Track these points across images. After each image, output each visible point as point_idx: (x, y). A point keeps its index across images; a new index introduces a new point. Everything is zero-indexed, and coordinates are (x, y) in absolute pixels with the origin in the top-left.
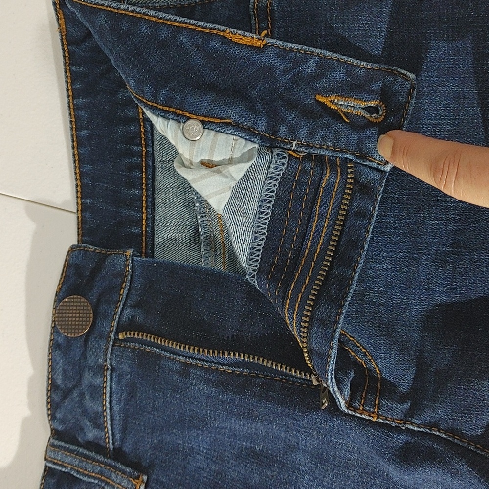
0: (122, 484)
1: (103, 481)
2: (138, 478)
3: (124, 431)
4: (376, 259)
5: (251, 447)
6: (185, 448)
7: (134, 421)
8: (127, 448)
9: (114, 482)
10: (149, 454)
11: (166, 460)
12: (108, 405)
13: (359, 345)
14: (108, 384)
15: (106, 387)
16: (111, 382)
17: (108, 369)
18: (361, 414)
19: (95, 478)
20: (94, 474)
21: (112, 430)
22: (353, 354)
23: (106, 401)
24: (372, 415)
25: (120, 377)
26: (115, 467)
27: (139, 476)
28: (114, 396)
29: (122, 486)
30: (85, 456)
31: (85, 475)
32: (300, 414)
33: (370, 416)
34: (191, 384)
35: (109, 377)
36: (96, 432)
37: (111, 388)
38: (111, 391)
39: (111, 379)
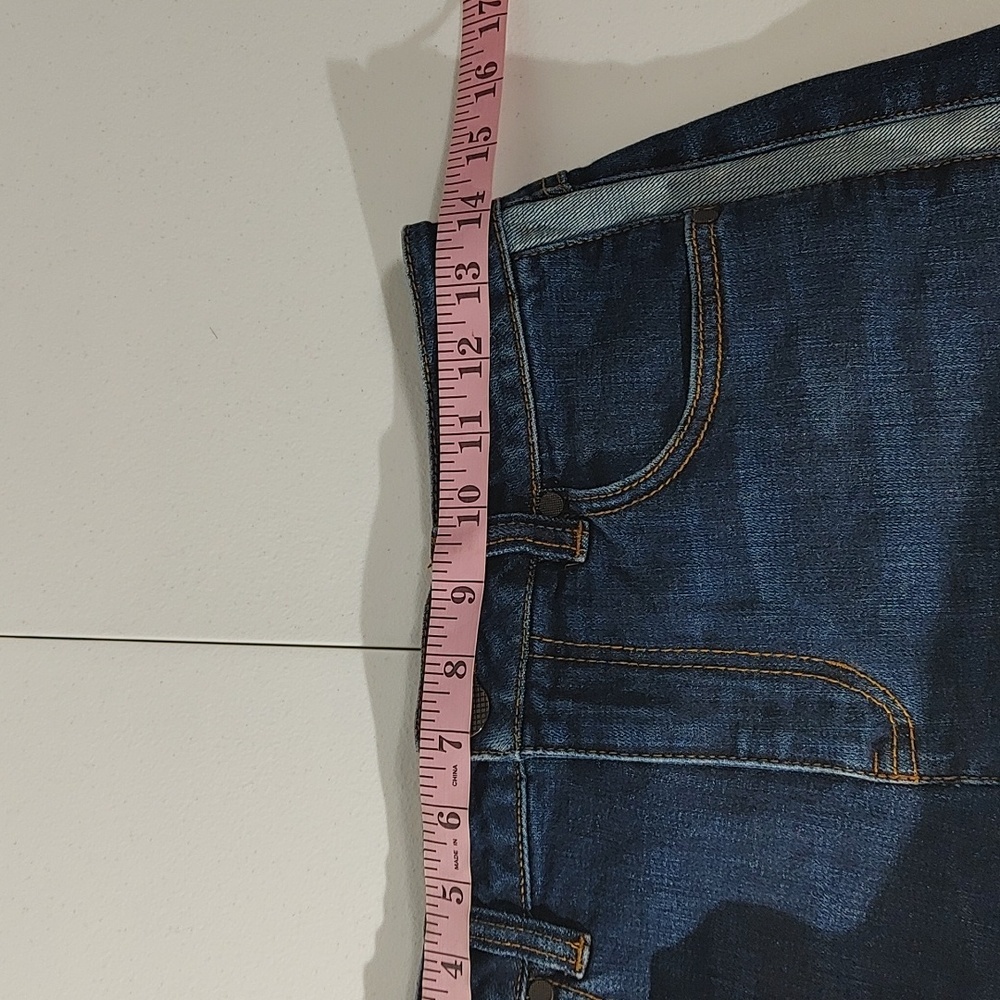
0: (556, 951)
1: (524, 952)
2: (578, 940)
3: (550, 870)
4: (893, 556)
5: (743, 866)
6: (640, 885)
7: (564, 853)
8: (553, 901)
9: (543, 951)
10: (587, 904)
11: (612, 907)
12: (525, 833)
13: (874, 683)
14: (524, 800)
15: (521, 806)
16: (528, 797)
17: (521, 779)
18: (896, 780)
19: (511, 949)
20: (509, 944)
21: (531, 873)
22: (868, 696)
23: (522, 826)
24: (912, 778)
25: (540, 789)
26: (540, 929)
27: (579, 938)
28: (534, 818)
29: (556, 954)
30: (492, 919)
31: (497, 947)
32: (816, 791)
33: (909, 779)
34: (654, 776)
35: (524, 790)
36: (507, 877)
37: (528, 807)
38: (528, 810)
39: (527, 793)
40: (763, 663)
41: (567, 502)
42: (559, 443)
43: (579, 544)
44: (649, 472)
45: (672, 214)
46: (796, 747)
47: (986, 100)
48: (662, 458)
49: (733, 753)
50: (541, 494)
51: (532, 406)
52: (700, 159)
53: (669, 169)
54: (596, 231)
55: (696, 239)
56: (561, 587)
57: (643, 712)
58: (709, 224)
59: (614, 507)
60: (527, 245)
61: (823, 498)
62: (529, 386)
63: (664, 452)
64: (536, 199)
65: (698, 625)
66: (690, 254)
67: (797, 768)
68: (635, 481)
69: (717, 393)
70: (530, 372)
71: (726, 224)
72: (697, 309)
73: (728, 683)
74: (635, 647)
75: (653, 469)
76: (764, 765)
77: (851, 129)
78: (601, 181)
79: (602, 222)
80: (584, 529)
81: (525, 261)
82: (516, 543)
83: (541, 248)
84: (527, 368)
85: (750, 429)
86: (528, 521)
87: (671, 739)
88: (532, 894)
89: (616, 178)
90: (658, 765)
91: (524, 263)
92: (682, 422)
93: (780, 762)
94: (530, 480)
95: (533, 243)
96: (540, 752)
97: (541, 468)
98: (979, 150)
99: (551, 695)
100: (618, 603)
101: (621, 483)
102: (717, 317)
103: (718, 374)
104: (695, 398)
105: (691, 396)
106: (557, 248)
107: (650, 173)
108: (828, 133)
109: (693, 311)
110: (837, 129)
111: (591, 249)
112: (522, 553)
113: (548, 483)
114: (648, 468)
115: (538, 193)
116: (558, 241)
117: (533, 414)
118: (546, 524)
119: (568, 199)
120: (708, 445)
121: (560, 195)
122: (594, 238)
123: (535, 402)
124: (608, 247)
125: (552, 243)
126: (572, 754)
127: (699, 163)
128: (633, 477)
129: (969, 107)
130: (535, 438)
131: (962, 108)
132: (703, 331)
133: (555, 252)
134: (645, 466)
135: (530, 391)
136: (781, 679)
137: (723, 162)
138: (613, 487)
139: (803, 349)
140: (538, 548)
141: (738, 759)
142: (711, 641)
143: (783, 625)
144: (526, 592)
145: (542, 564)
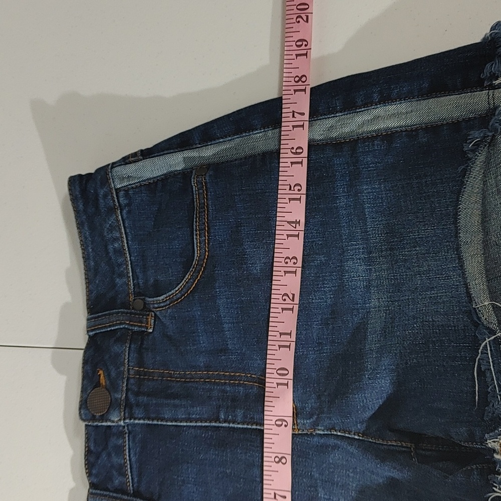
3: (140, 475)
5: (224, 472)
8: (142, 489)
10: (157, 490)
12: (128, 458)
14: (127, 443)
15: (125, 446)
16: (129, 442)
17: (126, 433)
21: (131, 476)
23: (126, 455)
24: (295, 430)
25: (134, 437)
28: (131, 451)
30: (115, 498)
32: (255, 437)
34: (183, 431)
35: (127, 438)
36: (120, 479)
37: (129, 445)
38: (129, 447)
39: (129, 439)
40: (231, 378)
41: (145, 304)
42: (141, 276)
43: (149, 323)
44: (177, 291)
45: (189, 169)
46: (245, 416)
47: (323, 117)
48: (183, 284)
49: (217, 420)
50: (134, 300)
51: (129, 259)
52: (200, 144)
53: (186, 149)
54: (155, 178)
55: (196, 183)
56: (142, 344)
57: (177, 402)
58: (202, 175)
59: (163, 307)
60: (123, 185)
61: (254, 302)
62: (127, 250)
63: (184, 281)
64: (127, 164)
65: (202, 360)
66: (194, 189)
67: (245, 426)
68: (171, 295)
69: (207, 253)
70: (127, 243)
71: (210, 176)
72: (196, 215)
73: (215, 387)
74: (174, 371)
75: (179, 289)
76: (231, 425)
77: (266, 130)
78: (155, 155)
79: (157, 173)
80: (152, 316)
81: (122, 192)
82: (121, 324)
83: (129, 186)
84: (125, 241)
85: (221, 271)
86: (127, 313)
87: (189, 414)
88: (133, 486)
89: (162, 153)
90: (184, 426)
91: (122, 193)
92: (192, 267)
93: (238, 424)
94: (129, 293)
95: (125, 184)
96: (132, 421)
97: (134, 288)
98: (320, 140)
99: (137, 394)
100: (167, 351)
101: (165, 296)
102: (205, 219)
103: (207, 245)
104: (197, 256)
105: (196, 255)
106: (136, 186)
107: (177, 150)
108: (257, 132)
109: (195, 215)
110: (261, 130)
111: (153, 186)
112: (124, 328)
113: (137, 294)
114: (177, 289)
115: (127, 161)
116: (137, 183)
117: (129, 262)
118: (135, 314)
119: (140, 163)
120: (203, 278)
121: (137, 161)
122: (153, 181)
123: (130, 257)
124: (160, 185)
125: (134, 184)
126: (146, 422)
127: (199, 146)
128: (170, 293)
129: (316, 120)
130: (131, 274)
131: (313, 120)
132: (199, 225)
133: (135, 188)
134: (175, 288)
135: (127, 252)
136: (239, 385)
137: (211, 145)
138: (162, 297)
139: (244, 233)
140: (132, 325)
141: (220, 422)
142: (208, 368)
143: (238, 360)
144: (126, 346)
145: (134, 332)
